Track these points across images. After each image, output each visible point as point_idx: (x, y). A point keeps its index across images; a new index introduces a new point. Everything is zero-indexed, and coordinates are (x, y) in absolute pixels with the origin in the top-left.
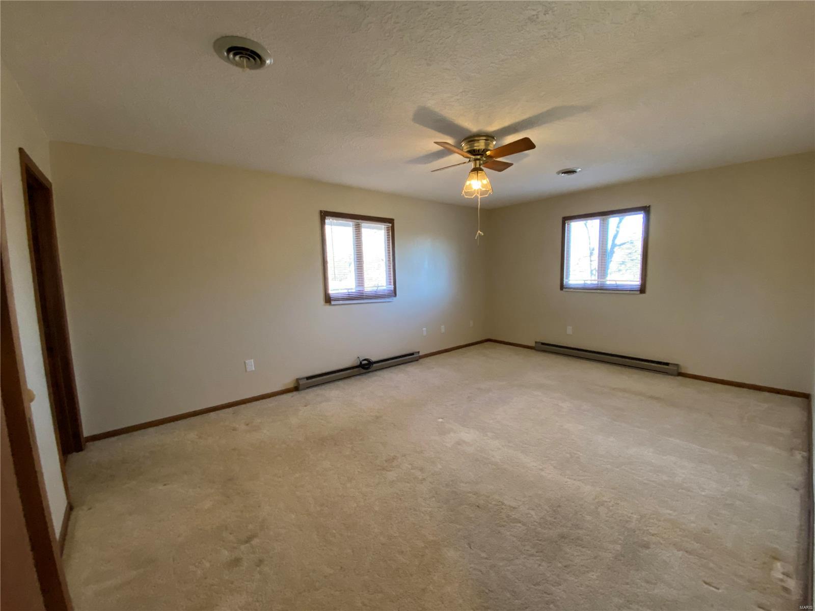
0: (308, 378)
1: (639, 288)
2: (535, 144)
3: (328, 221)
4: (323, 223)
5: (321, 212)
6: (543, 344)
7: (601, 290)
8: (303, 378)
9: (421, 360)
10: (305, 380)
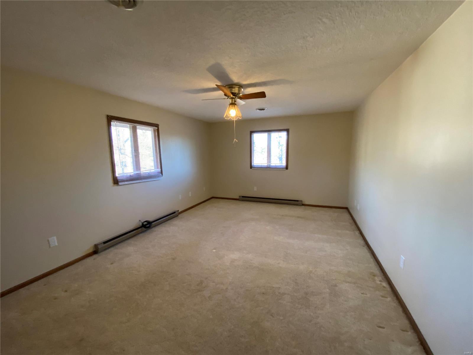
0: (105, 243)
1: (285, 167)
2: (266, 95)
3: (113, 123)
4: (109, 125)
5: (108, 116)
6: (243, 197)
7: (268, 168)
8: (101, 243)
9: (180, 215)
10: (103, 244)
